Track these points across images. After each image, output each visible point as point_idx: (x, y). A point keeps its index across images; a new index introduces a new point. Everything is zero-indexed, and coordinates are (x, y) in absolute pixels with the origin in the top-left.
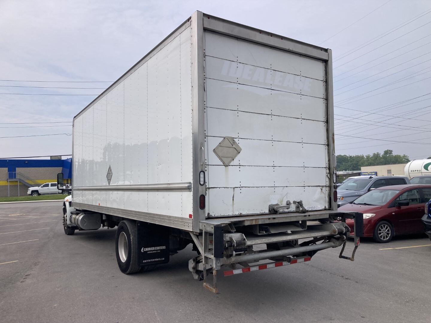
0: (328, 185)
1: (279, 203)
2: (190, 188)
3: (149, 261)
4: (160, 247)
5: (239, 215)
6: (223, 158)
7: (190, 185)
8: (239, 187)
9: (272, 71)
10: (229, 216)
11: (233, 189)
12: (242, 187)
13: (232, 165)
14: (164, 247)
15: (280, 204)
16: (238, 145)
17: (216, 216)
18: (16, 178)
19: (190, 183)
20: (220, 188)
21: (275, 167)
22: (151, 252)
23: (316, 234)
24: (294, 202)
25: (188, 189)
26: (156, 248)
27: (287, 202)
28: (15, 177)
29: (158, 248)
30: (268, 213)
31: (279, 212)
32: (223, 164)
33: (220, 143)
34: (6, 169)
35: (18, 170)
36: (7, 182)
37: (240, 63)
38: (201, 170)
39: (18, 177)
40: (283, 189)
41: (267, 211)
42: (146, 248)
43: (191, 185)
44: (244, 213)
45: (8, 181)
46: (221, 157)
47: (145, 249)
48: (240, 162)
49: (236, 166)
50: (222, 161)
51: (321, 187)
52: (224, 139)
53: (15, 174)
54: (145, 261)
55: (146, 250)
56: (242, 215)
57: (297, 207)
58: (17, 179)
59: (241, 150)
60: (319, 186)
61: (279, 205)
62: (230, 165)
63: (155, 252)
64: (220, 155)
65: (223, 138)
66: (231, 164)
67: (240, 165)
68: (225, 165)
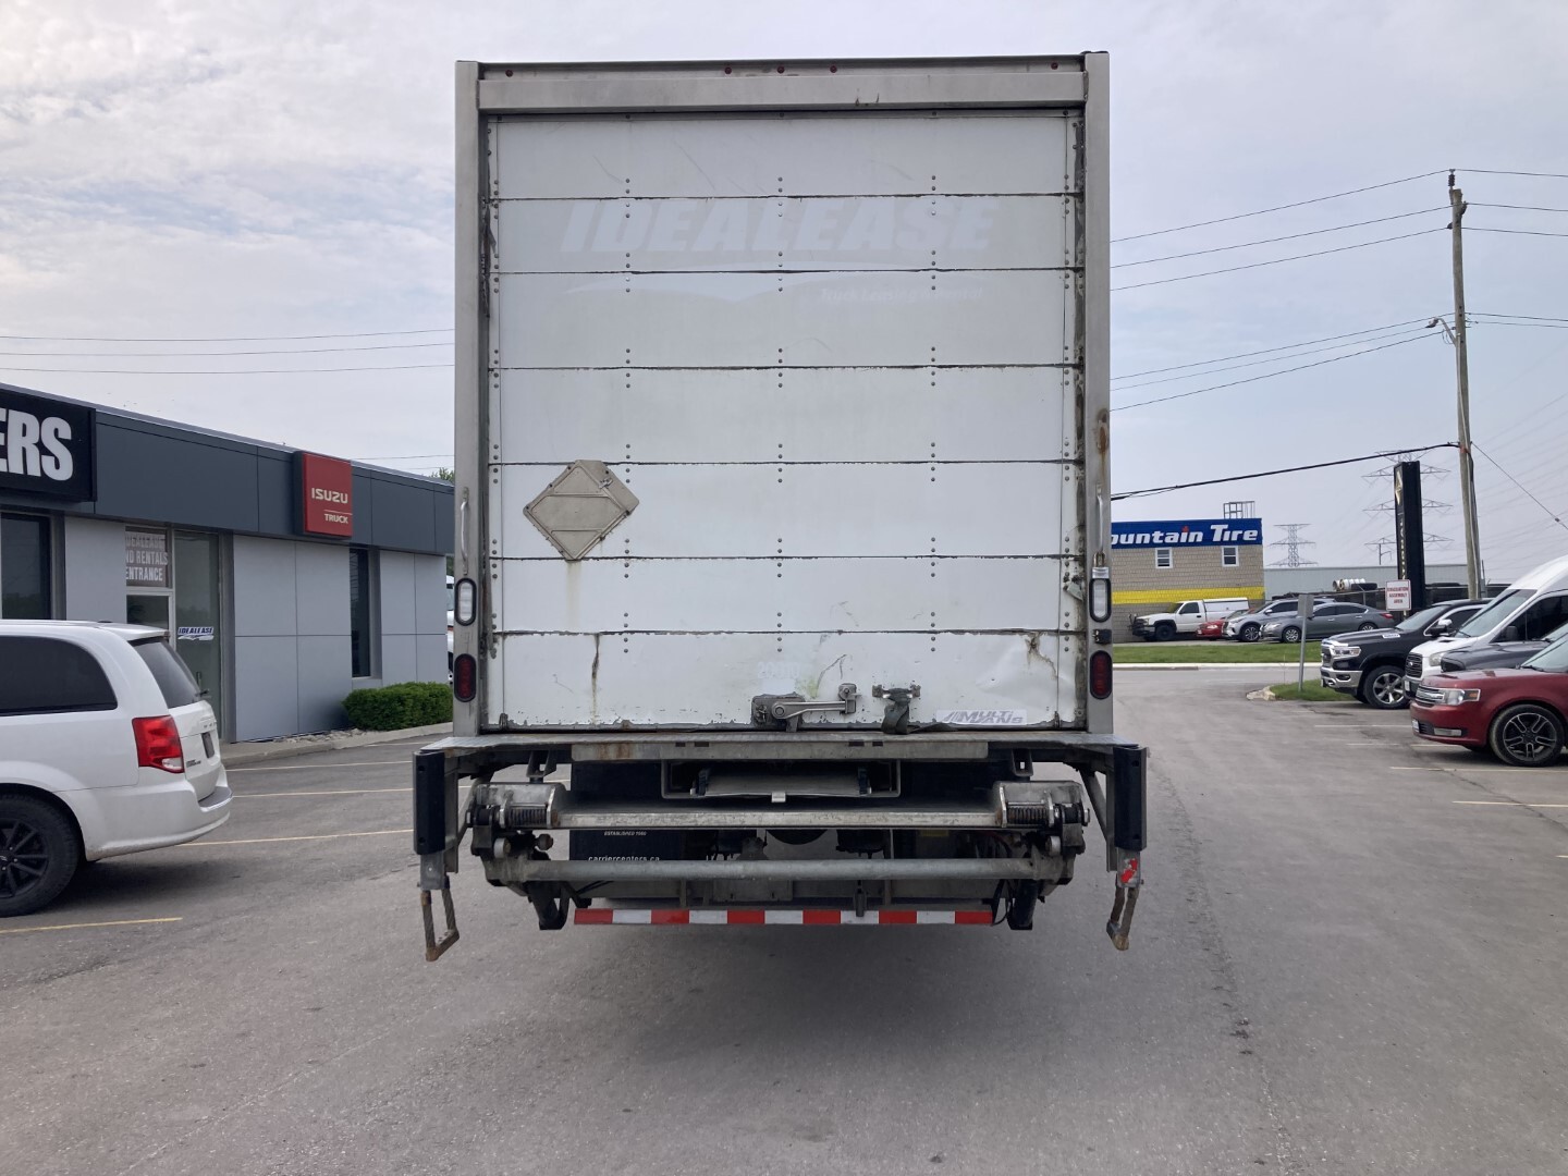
0: (1069, 629)
1: (803, 693)
5: (618, 726)
6: (560, 536)
8: (621, 633)
10: (578, 728)
11: (593, 638)
12: (632, 632)
13: (594, 558)
15: (808, 696)
16: (624, 488)
17: (529, 724)
20: (542, 634)
21: (784, 562)
24: (878, 692)
27: (842, 689)
30: (751, 726)
31: (801, 727)
32: (560, 556)
33: (551, 486)
37: (637, 198)
38: (463, 576)
40: (822, 640)
41: (745, 719)
44: (639, 719)
46: (551, 532)
48: (630, 546)
49: (612, 558)
50: (556, 543)
51: (1026, 637)
52: (570, 468)
56: (632, 727)
57: (892, 711)
59: (636, 503)
60: (1023, 632)
61: (802, 700)
62: (588, 559)
64: (551, 524)
65: (566, 467)
66: (594, 553)
67: (630, 555)
68: (566, 556)
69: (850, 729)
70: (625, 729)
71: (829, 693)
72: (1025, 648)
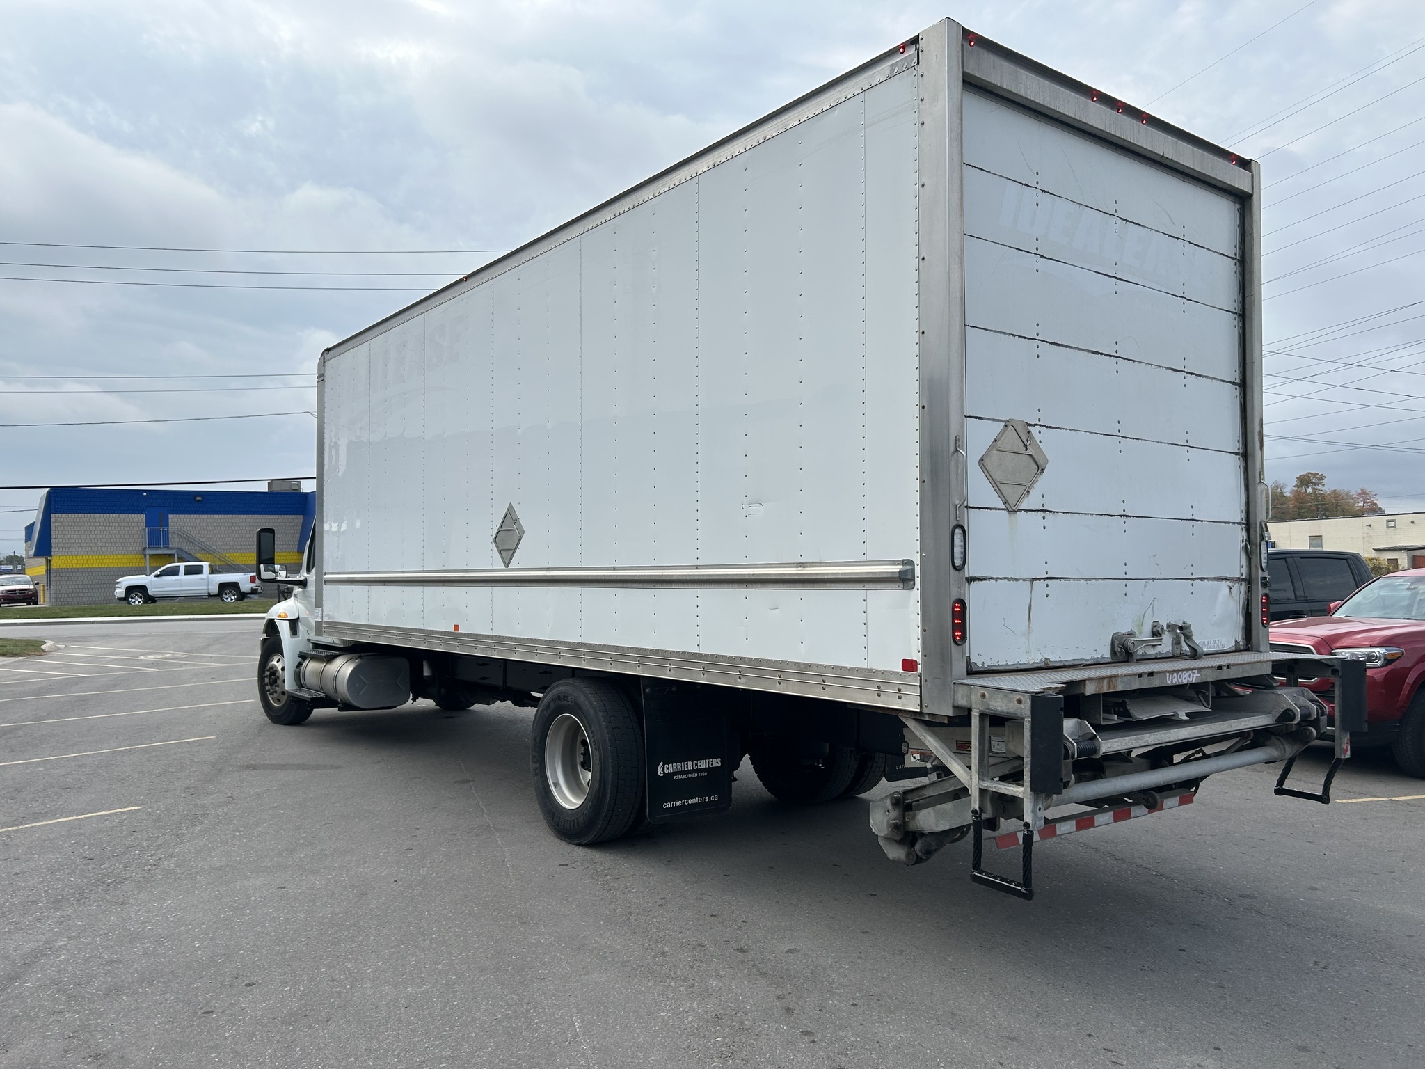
0: (1244, 577)
1: (1135, 630)
2: (909, 577)
3: (679, 803)
4: (707, 761)
5: (1042, 665)
6: (1002, 487)
7: (908, 567)
8: (1045, 579)
9: (1119, 221)
10: (1020, 667)
11: (1029, 583)
12: (1051, 578)
13: (1025, 511)
14: (716, 762)
15: (1137, 634)
16: (1039, 447)
17: (985, 666)
18: (170, 546)
19: (910, 562)
20: (996, 579)
21: (1127, 519)
22: (684, 777)
23: (1243, 724)
24: (1171, 627)
25: (904, 579)
26: (696, 765)
27: (1154, 626)
28: (166, 542)
29: (702, 764)
30: (1110, 660)
31: (1136, 658)
32: (1004, 507)
33: (996, 441)
34: (141, 518)
35: (176, 521)
36: (143, 556)
37: (1042, 191)
38: (955, 523)
39: (174, 541)
40: (1145, 586)
41: (1106, 653)
42: (671, 765)
43: (913, 570)
44: (1056, 657)
45: (145, 555)
46: (998, 483)
47: (668, 768)
48: (1045, 501)
49: (1035, 511)
50: (1001, 494)
51: (1228, 583)
52: (1006, 426)
53: (166, 533)
54: (669, 805)
55: (671, 770)
56: (1051, 665)
57: (1177, 643)
58: (172, 549)
59: (1047, 461)
60: (1226, 579)
61: (1135, 637)
62: (1020, 511)
63: (693, 775)
64: (997, 476)
65: (1003, 424)
66: (1023, 506)
67: (1045, 508)
68: (1009, 508)
69: (1157, 657)
70: (1046, 666)
71: (1146, 630)
72: (1228, 590)
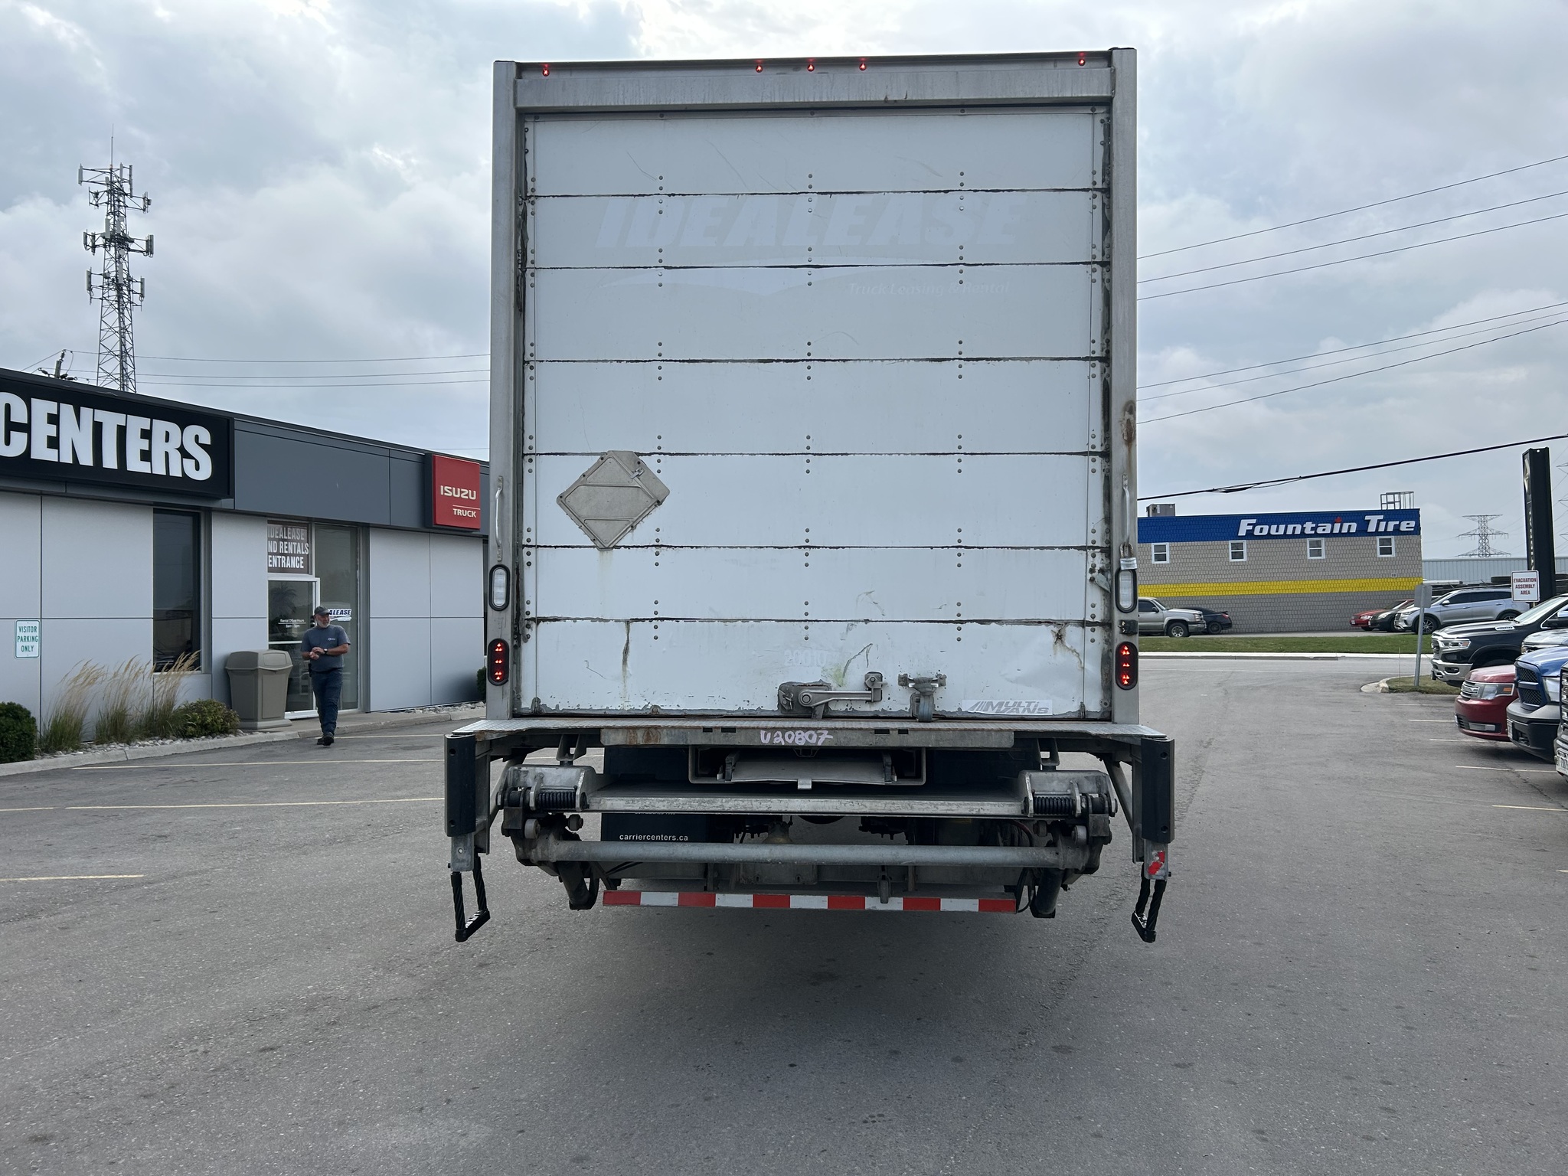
0: (1098, 619)
1: (829, 681)
5: (649, 712)
6: (590, 524)
8: (651, 620)
10: (608, 713)
11: (623, 624)
12: (662, 619)
13: (625, 547)
15: (834, 685)
16: (655, 478)
17: (561, 709)
20: (575, 620)
21: (811, 551)
24: (904, 681)
27: (868, 678)
30: (777, 714)
31: (823, 713)
32: (592, 544)
33: (584, 476)
37: (669, 195)
38: (497, 563)
40: (848, 629)
41: (771, 705)
44: (667, 705)
46: (583, 520)
48: (659, 535)
49: (642, 547)
50: (588, 531)
51: (1052, 627)
52: (602, 459)
56: (662, 713)
59: (667, 493)
60: (1049, 622)
61: (830, 689)
62: (619, 547)
64: (584, 512)
65: (598, 457)
66: (626, 541)
67: (660, 543)
68: (599, 544)
69: (876, 717)
70: (655, 714)
71: (854, 682)
72: (1052, 639)
